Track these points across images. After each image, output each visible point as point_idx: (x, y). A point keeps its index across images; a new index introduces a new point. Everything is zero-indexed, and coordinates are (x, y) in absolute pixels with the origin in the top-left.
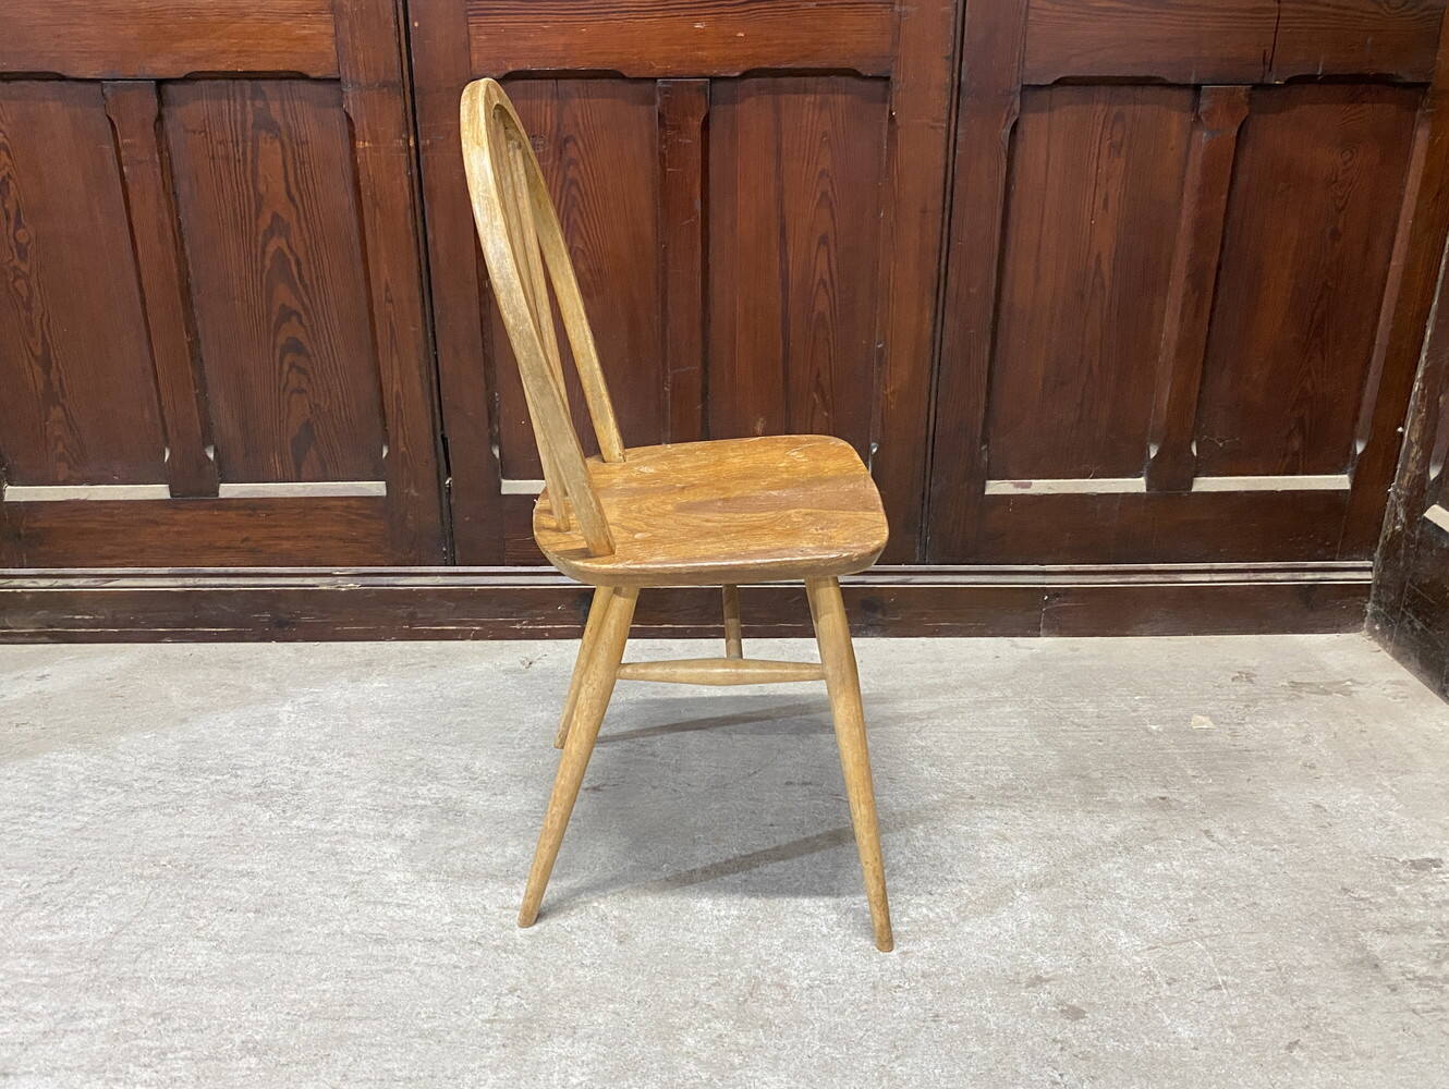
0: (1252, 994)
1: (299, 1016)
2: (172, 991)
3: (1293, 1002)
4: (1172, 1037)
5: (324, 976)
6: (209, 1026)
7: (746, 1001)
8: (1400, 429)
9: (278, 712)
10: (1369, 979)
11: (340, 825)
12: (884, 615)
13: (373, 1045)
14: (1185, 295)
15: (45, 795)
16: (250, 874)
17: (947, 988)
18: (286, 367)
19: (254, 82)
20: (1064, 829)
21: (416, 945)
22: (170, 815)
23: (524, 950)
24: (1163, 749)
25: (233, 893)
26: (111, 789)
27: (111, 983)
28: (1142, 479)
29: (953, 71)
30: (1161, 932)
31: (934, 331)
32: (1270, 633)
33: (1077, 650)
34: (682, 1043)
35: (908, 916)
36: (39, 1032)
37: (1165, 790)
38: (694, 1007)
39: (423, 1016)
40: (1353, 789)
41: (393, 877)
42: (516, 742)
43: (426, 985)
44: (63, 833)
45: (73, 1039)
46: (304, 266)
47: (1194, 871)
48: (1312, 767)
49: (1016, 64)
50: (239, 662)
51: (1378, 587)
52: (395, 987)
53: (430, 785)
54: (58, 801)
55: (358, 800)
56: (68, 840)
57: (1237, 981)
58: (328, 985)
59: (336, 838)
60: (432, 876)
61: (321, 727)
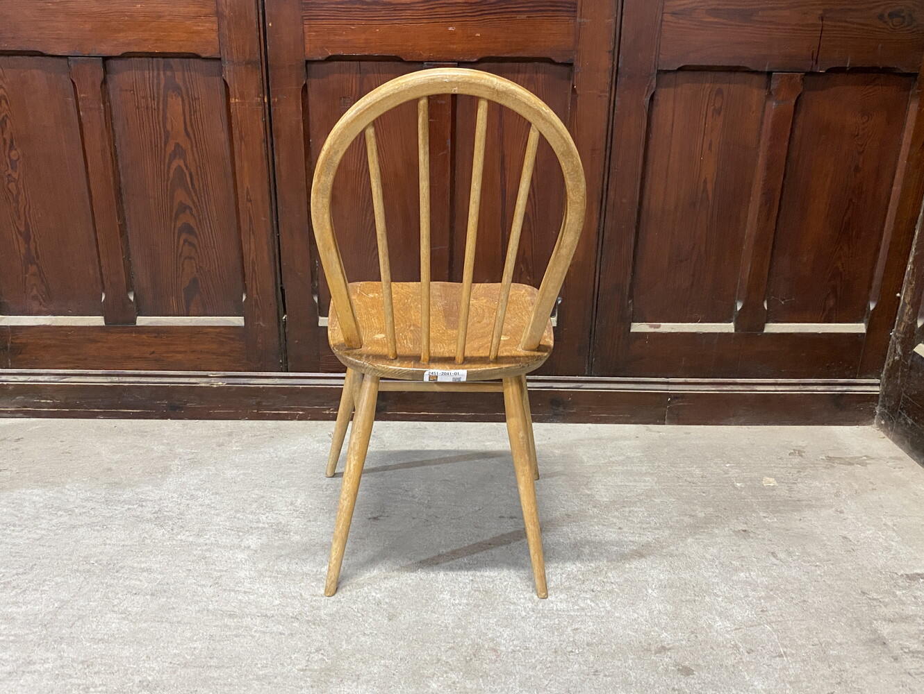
0: (803, 661)
1: (178, 664)
2: (95, 647)
3: (830, 666)
4: (751, 688)
5: (195, 638)
6: (118, 670)
7: (471, 659)
8: (898, 295)
9: (170, 465)
10: (880, 652)
11: (209, 539)
12: (564, 409)
13: (225, 684)
14: (760, 207)
15: (17, 517)
16: (149, 570)
17: (603, 654)
18: (182, 242)
19: (166, 59)
20: (680, 550)
21: (256, 619)
22: (98, 531)
23: (326, 624)
24: (744, 499)
25: (138, 583)
26: (60, 513)
27: (55, 641)
28: (732, 324)
29: (614, 60)
30: (743, 618)
31: (599, 226)
32: (813, 425)
33: (689, 433)
34: (429, 687)
35: (578, 605)
36: (6, 673)
37: (745, 525)
38: (438, 663)
39: (259, 666)
40: (868, 527)
41: (242, 574)
42: (324, 487)
43: (262, 646)
44: (27, 541)
45: (28, 677)
46: (195, 178)
47: (764, 579)
48: (841, 512)
49: (654, 57)
50: (146, 432)
51: (884, 397)
52: (241, 647)
53: (267, 514)
54: (25, 520)
55: (221, 523)
56: (30, 547)
57: (793, 652)
58: (197, 644)
59: (205, 548)
60: (268, 574)
61: (198, 475)
